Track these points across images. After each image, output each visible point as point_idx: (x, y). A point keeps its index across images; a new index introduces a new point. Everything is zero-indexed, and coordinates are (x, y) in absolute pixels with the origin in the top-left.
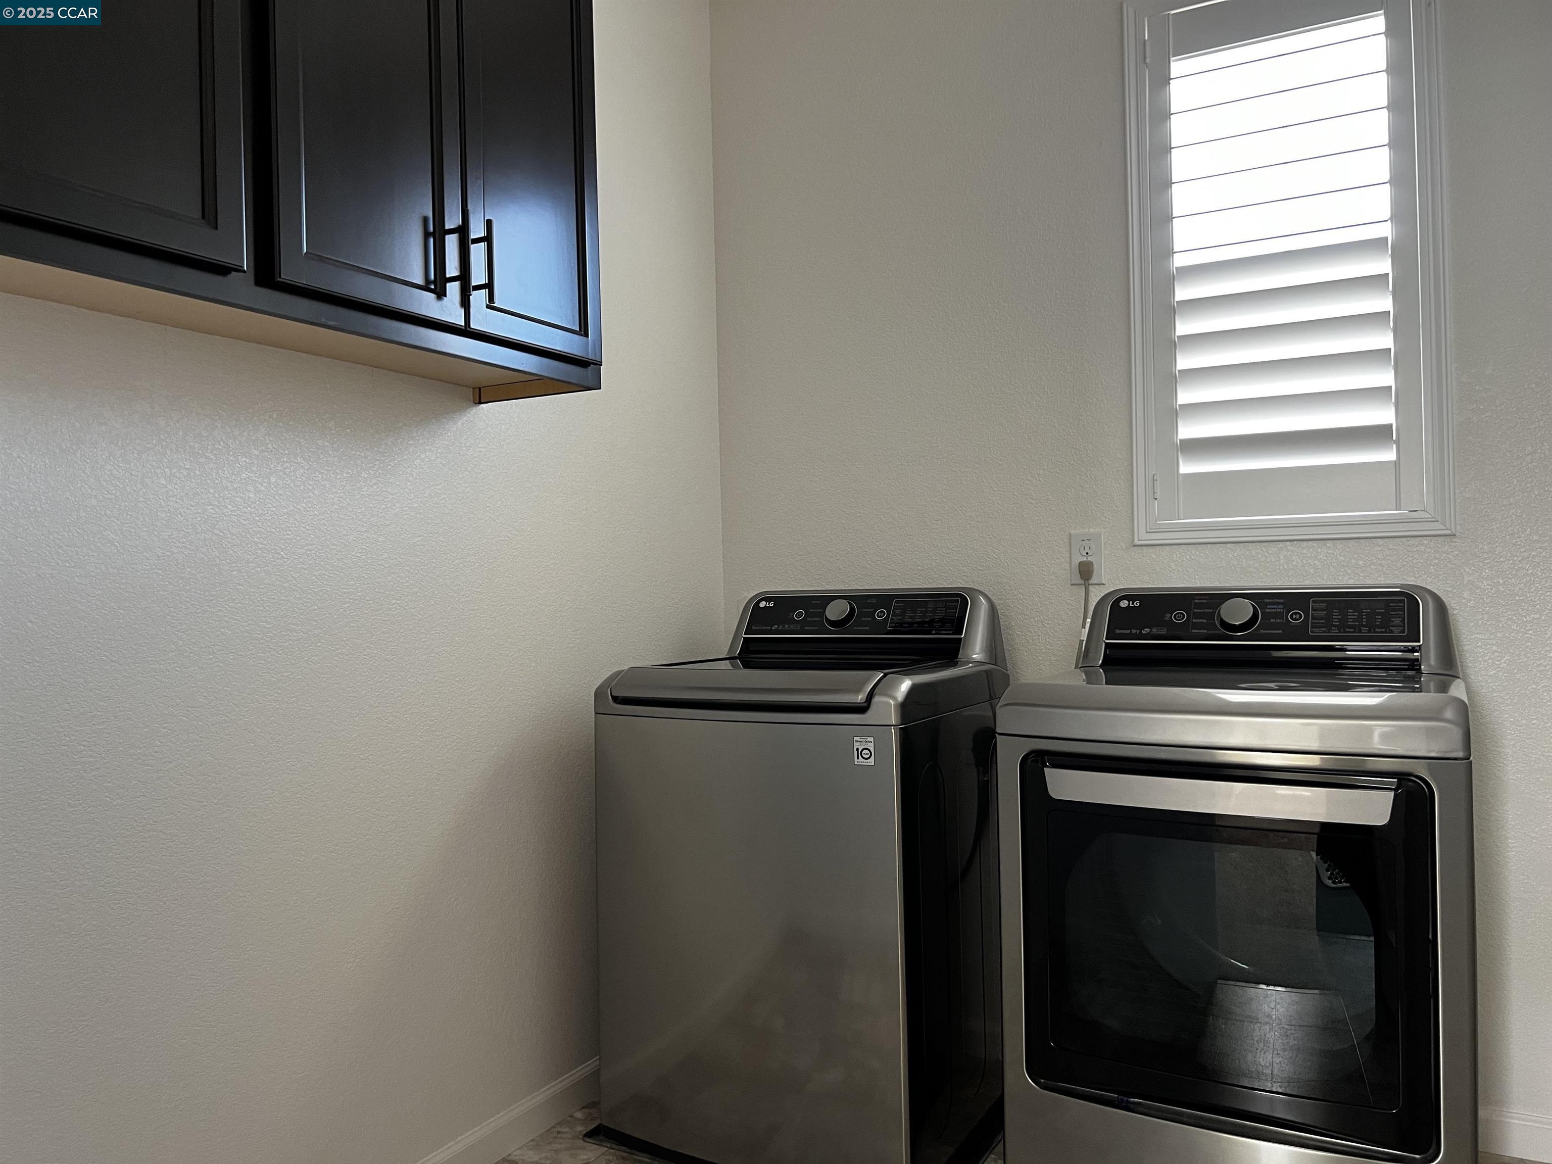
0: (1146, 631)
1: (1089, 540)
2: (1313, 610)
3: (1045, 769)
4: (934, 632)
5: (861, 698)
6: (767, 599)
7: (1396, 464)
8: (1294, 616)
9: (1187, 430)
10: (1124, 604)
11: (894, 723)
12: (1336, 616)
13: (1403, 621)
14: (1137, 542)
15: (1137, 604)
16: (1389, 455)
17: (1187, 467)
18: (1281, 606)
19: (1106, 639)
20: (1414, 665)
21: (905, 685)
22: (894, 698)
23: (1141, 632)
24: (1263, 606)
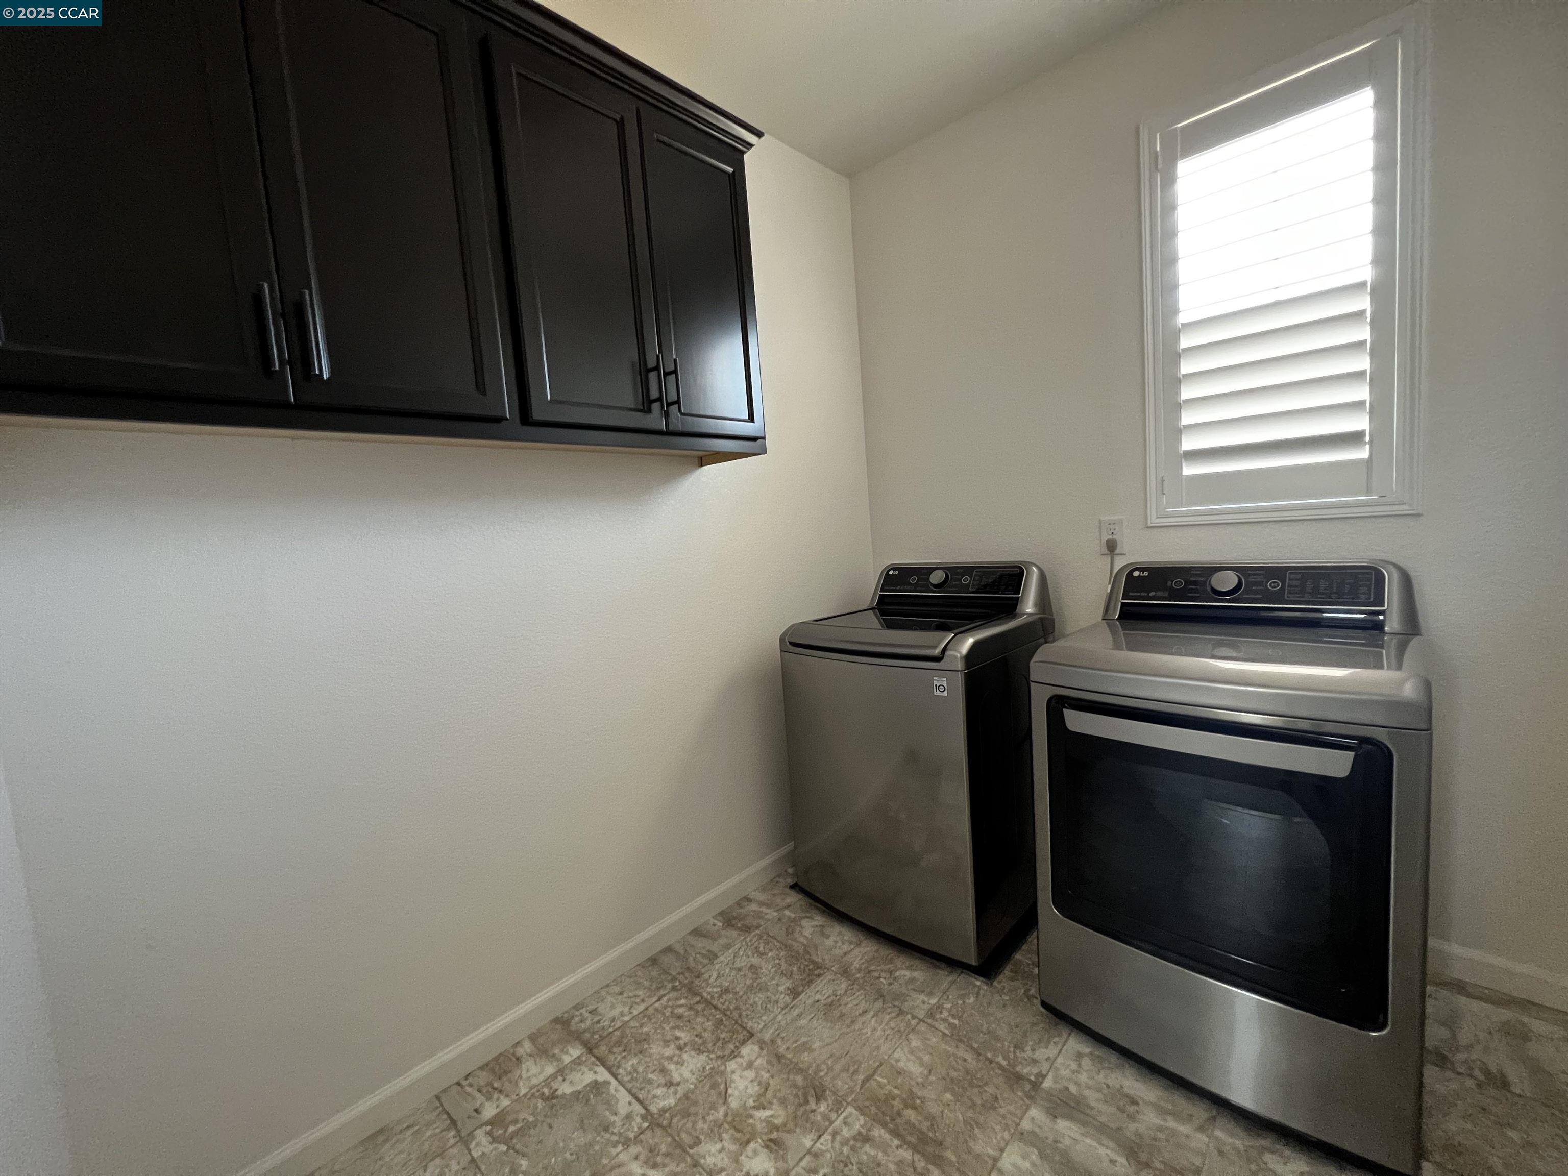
0: (1152, 594)
1: (1114, 524)
2: (1290, 579)
3: (1064, 709)
4: (1000, 592)
5: (937, 652)
6: (894, 569)
7: (1369, 461)
8: (1273, 585)
9: (1189, 443)
10: (1136, 574)
11: (960, 668)
12: (1309, 585)
13: (1370, 590)
14: (1149, 524)
15: (1146, 574)
16: (1363, 453)
17: (1189, 470)
18: (1262, 577)
19: (1122, 599)
20: (1379, 627)
21: (970, 641)
22: (960, 653)
23: (1148, 594)
24: (1247, 576)
